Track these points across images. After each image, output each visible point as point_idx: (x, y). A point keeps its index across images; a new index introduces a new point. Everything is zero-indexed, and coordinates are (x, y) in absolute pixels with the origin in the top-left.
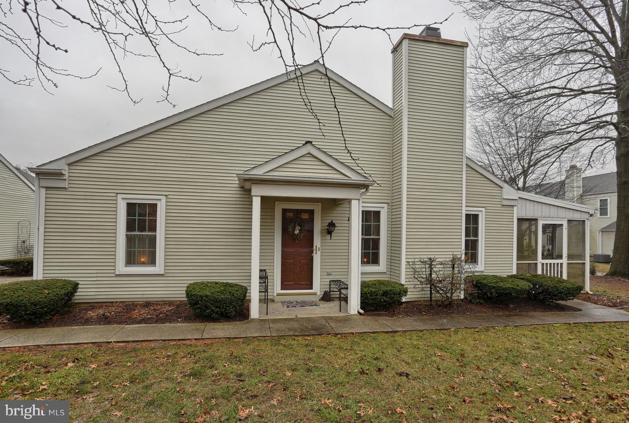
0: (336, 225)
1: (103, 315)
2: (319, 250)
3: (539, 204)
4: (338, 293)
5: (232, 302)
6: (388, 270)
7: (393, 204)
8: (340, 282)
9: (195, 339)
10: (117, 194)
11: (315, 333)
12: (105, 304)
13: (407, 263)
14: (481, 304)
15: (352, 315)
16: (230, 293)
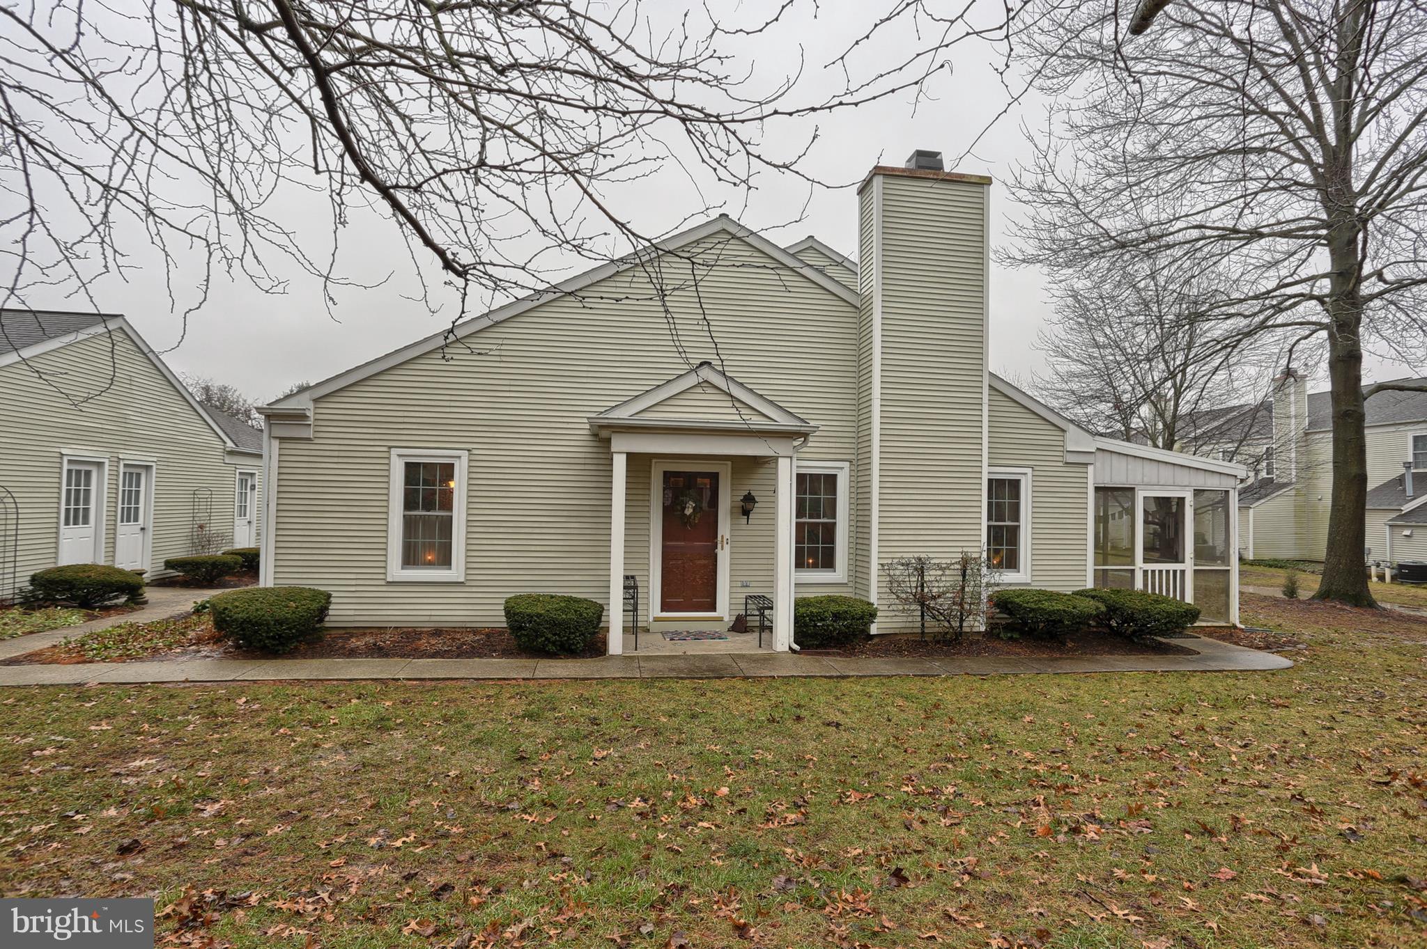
0: (757, 499)
1: (375, 645)
2: (727, 544)
3: (1137, 460)
4: (759, 618)
5: (579, 627)
6: (851, 579)
7: (860, 463)
8: (761, 600)
9: (524, 679)
10: (390, 447)
11: (711, 675)
12: (369, 631)
13: (880, 567)
14: (1015, 640)
15: (780, 654)
16: (576, 611)
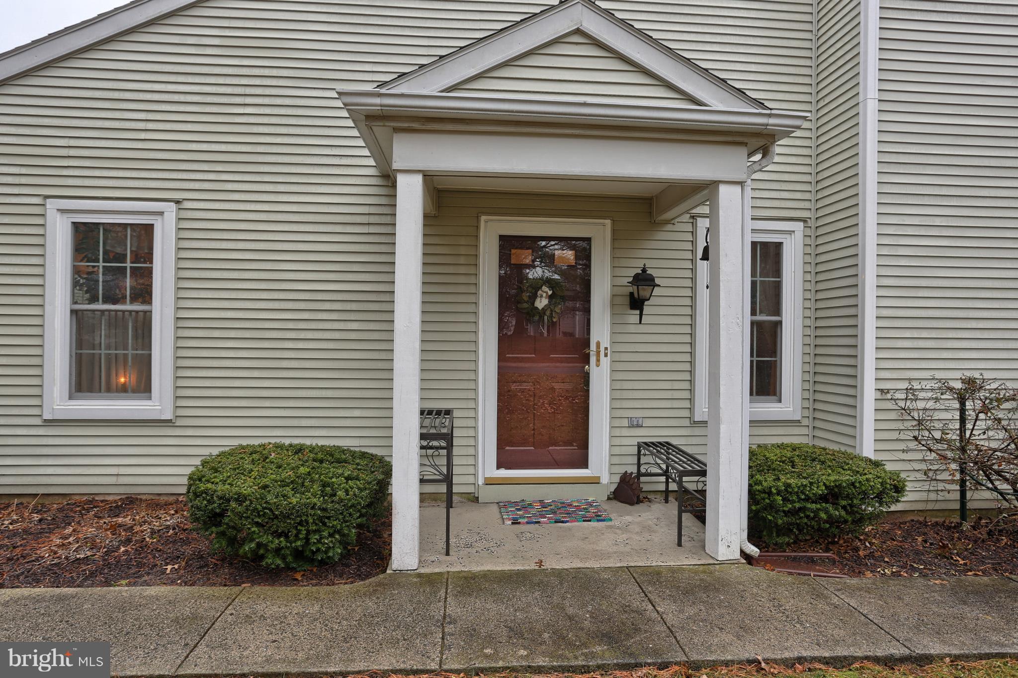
0: (657, 281)
2: (606, 355)
4: (663, 479)
5: (329, 518)
6: (806, 413)
7: (820, 223)
8: (668, 449)
10: (45, 198)
13: (879, 396)
15: (722, 563)
16: (325, 485)
